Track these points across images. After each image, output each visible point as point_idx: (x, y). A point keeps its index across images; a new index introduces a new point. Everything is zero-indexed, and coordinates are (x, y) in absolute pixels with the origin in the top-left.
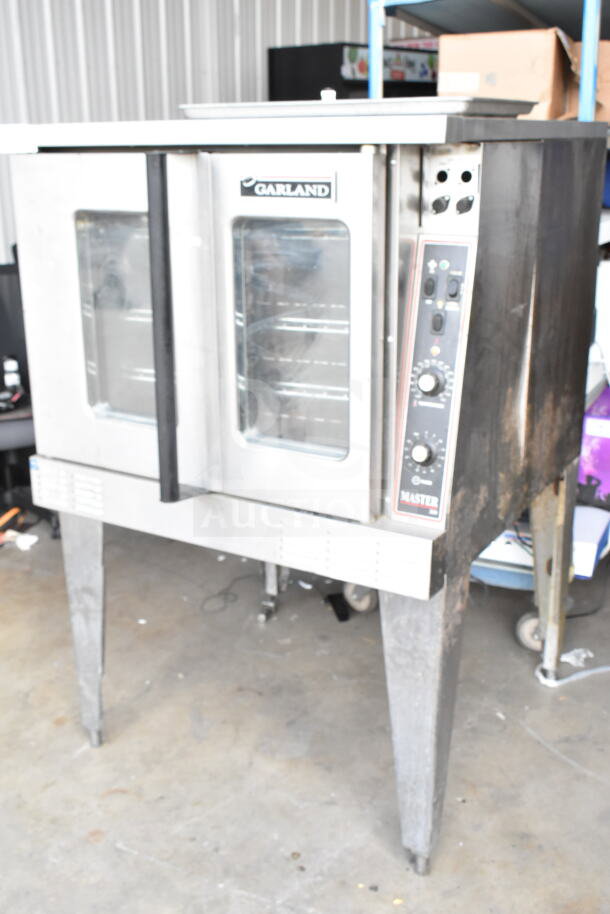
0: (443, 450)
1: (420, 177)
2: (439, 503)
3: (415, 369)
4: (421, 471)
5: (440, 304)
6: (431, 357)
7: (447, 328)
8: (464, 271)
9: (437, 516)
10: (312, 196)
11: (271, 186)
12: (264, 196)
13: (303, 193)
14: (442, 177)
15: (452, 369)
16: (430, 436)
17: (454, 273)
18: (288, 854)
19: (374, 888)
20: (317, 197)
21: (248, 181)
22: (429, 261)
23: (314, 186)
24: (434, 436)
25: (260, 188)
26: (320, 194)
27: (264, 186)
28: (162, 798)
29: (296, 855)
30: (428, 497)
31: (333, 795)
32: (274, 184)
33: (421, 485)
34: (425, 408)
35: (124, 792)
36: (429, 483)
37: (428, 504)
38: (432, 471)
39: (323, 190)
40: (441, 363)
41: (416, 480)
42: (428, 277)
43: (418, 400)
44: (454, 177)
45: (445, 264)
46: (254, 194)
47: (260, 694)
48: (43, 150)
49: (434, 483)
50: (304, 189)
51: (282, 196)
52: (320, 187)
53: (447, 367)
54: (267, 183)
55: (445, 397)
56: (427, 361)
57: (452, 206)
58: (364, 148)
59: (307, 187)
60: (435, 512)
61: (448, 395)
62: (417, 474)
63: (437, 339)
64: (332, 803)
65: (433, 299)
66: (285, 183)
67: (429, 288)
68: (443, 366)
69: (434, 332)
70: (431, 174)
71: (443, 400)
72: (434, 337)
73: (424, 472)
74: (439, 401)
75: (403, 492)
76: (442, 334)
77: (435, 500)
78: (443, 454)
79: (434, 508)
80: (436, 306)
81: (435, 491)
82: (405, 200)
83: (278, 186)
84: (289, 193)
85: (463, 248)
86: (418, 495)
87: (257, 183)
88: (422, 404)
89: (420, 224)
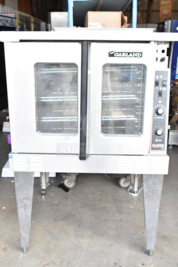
0: (164, 130)
2: (164, 146)
4: (158, 137)
5: (160, 88)
7: (163, 95)
8: (167, 78)
9: (164, 150)
10: (135, 57)
11: (120, 54)
12: (118, 57)
13: (132, 56)
15: (166, 106)
16: (160, 127)
17: (164, 79)
18: (113, 264)
19: (143, 264)
20: (137, 57)
21: (111, 52)
22: (156, 76)
23: (136, 54)
24: (161, 127)
25: (116, 55)
26: (138, 56)
27: (118, 54)
28: (62, 262)
29: (115, 264)
30: (161, 145)
31: (110, 243)
32: (121, 53)
33: (158, 141)
34: (158, 119)
35: (48, 264)
36: (161, 140)
37: (161, 147)
38: (161, 137)
39: (139, 55)
40: (162, 105)
41: (157, 140)
42: (156, 81)
43: (156, 117)
45: (161, 77)
46: (114, 56)
47: (63, 220)
48: (21, 41)
49: (162, 140)
50: (133, 55)
51: (124, 57)
52: (138, 54)
53: (164, 106)
54: (119, 53)
55: (164, 115)
56: (158, 105)
57: (159, 60)
59: (134, 54)
60: (163, 149)
61: (165, 114)
62: (157, 138)
63: (160, 98)
64: (111, 245)
65: (158, 87)
66: (125, 53)
67: (157, 84)
69: (159, 96)
71: (163, 116)
72: (159, 98)
73: (159, 138)
74: (162, 116)
75: (153, 145)
76: (161, 97)
77: (163, 145)
79: (163, 148)
80: (159, 89)
81: (163, 142)
83: (123, 54)
84: (127, 56)
85: (166, 72)
86: (157, 145)
87: (115, 52)
88: (157, 118)
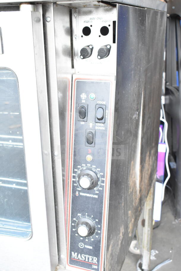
0: (99, 226)
1: (70, 31)
2: (98, 261)
3: (75, 170)
5: (91, 125)
6: (86, 163)
9: (97, 269)
14: (87, 31)
16: (89, 216)
17: (100, 102)
22: (81, 94)
24: (92, 216)
30: (91, 257)
33: (85, 248)
36: (90, 247)
37: (90, 261)
38: (92, 239)
40: (94, 166)
42: (80, 105)
44: (96, 31)
53: (99, 170)
55: (99, 190)
56: (84, 165)
57: (95, 52)
58: (22, 7)
60: (96, 267)
61: (101, 189)
62: (82, 241)
63: (90, 150)
65: (85, 121)
68: (96, 168)
69: (88, 145)
70: (78, 30)
71: (98, 192)
73: (87, 240)
75: (73, 253)
77: (95, 260)
78: (100, 229)
79: (95, 264)
80: (88, 126)
82: (60, 49)
86: (83, 256)
88: (83, 194)
89: (73, 67)
